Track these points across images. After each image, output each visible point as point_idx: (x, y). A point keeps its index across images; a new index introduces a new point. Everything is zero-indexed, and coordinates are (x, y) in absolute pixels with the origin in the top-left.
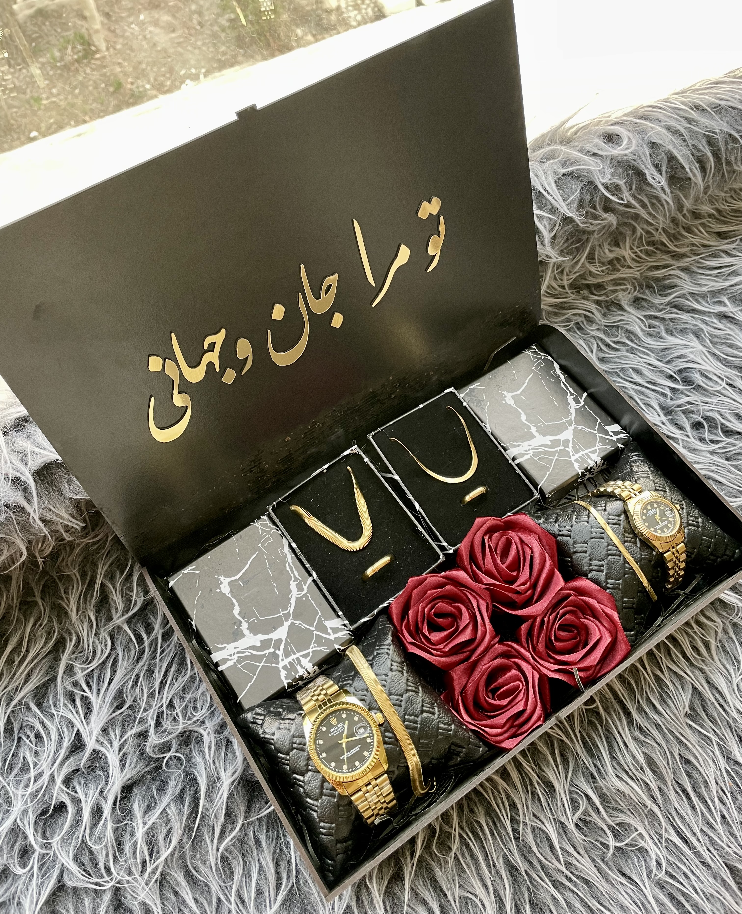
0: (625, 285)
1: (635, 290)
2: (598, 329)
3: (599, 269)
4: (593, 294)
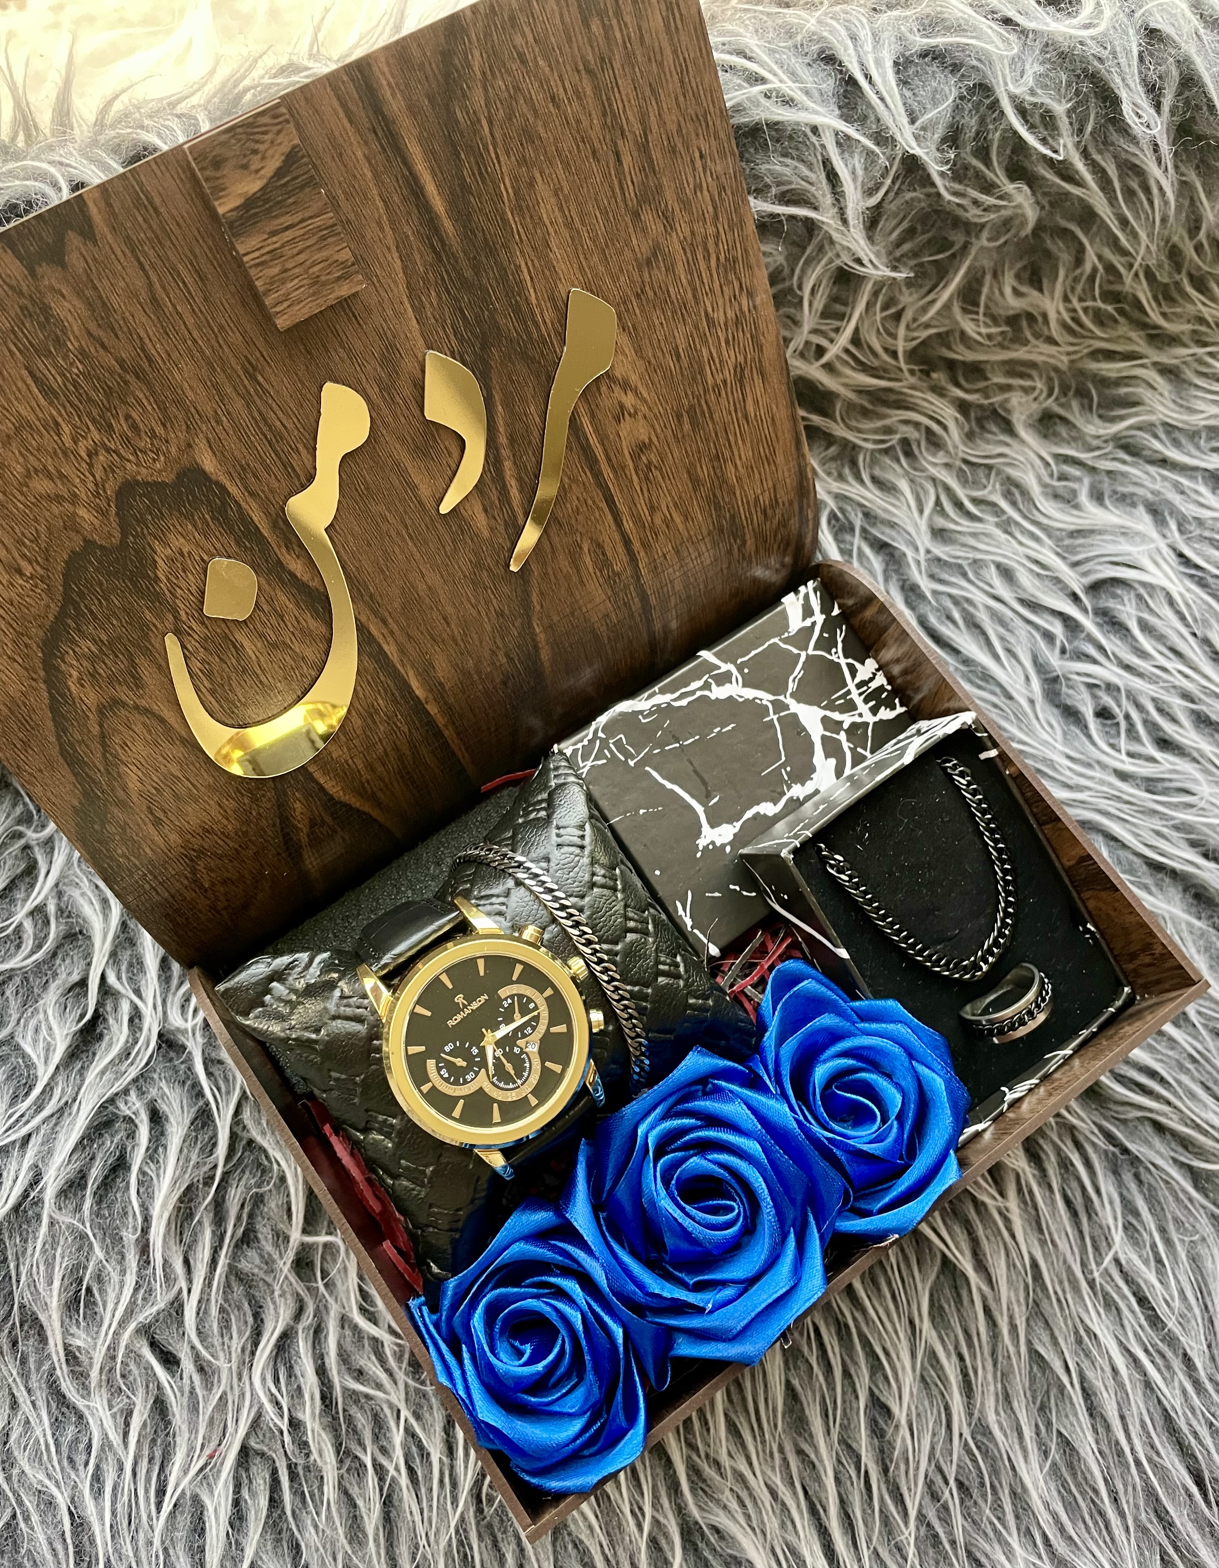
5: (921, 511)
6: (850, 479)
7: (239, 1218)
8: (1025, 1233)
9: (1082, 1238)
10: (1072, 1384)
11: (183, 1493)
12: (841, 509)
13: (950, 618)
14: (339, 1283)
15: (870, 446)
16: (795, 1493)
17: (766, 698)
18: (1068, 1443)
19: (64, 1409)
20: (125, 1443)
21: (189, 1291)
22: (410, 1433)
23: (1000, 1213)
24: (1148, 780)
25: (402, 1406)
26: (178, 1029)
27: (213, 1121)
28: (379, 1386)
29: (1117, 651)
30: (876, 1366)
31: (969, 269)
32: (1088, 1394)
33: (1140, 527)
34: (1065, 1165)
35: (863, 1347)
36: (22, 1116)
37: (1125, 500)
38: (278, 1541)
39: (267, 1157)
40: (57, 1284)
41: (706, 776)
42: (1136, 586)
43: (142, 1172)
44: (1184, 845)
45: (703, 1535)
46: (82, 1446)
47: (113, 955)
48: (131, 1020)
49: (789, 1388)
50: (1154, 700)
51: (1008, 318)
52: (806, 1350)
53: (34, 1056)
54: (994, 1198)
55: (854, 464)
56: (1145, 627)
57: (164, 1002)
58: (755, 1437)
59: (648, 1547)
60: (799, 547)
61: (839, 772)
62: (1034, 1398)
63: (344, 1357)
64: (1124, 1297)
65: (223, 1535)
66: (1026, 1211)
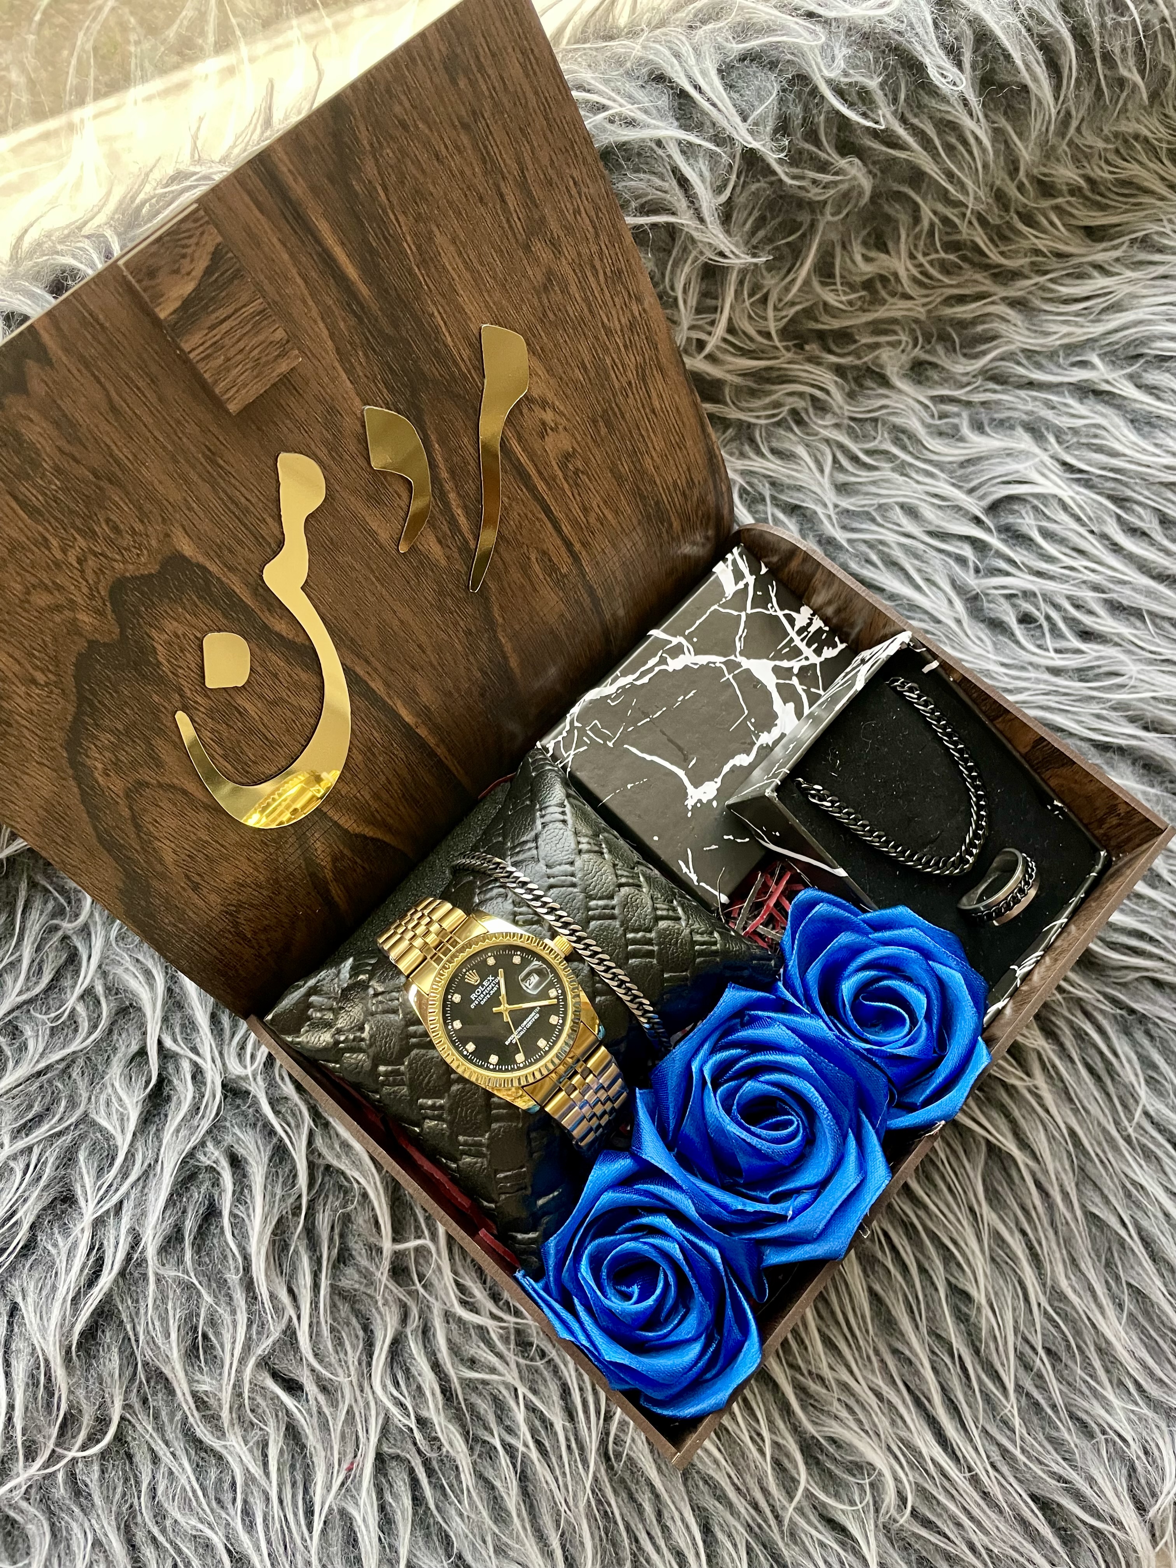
5: (822, 471)
6: (752, 455)
7: (331, 1239)
8: (1057, 1106)
9: (1110, 1099)
10: (1130, 1236)
11: (331, 1509)
12: (748, 483)
13: (868, 561)
14: (436, 1282)
15: (763, 422)
16: (898, 1390)
17: (718, 660)
18: (1139, 1292)
19: (203, 1454)
20: (267, 1474)
21: (299, 1318)
22: (531, 1409)
23: (1030, 1091)
24: (1079, 670)
25: (518, 1384)
26: (239, 1077)
27: (290, 1155)
28: (493, 1370)
29: (1025, 560)
30: (948, 1257)
31: (820, 245)
32: (1147, 1242)
33: (1022, 446)
34: (1080, 1036)
35: (932, 1242)
36: (110, 1186)
37: (1004, 425)
38: (428, 1536)
39: (346, 1178)
40: (174, 1336)
41: (679, 742)
42: (1030, 499)
43: (232, 1215)
44: (1124, 722)
45: (821, 1449)
46: (226, 1486)
47: (165, 1019)
48: (194, 1077)
49: (873, 1295)
50: (1069, 598)
51: (863, 283)
52: (879, 1255)
53: (110, 1128)
54: (1022, 1079)
55: (752, 441)
56: (1046, 534)
57: (221, 1054)
58: (850, 1346)
59: (773, 1469)
60: (719, 517)
61: (799, 714)
62: (1099, 1257)
63: (454, 1350)
64: (1160, 1146)
65: (375, 1540)
66: (1054, 1085)
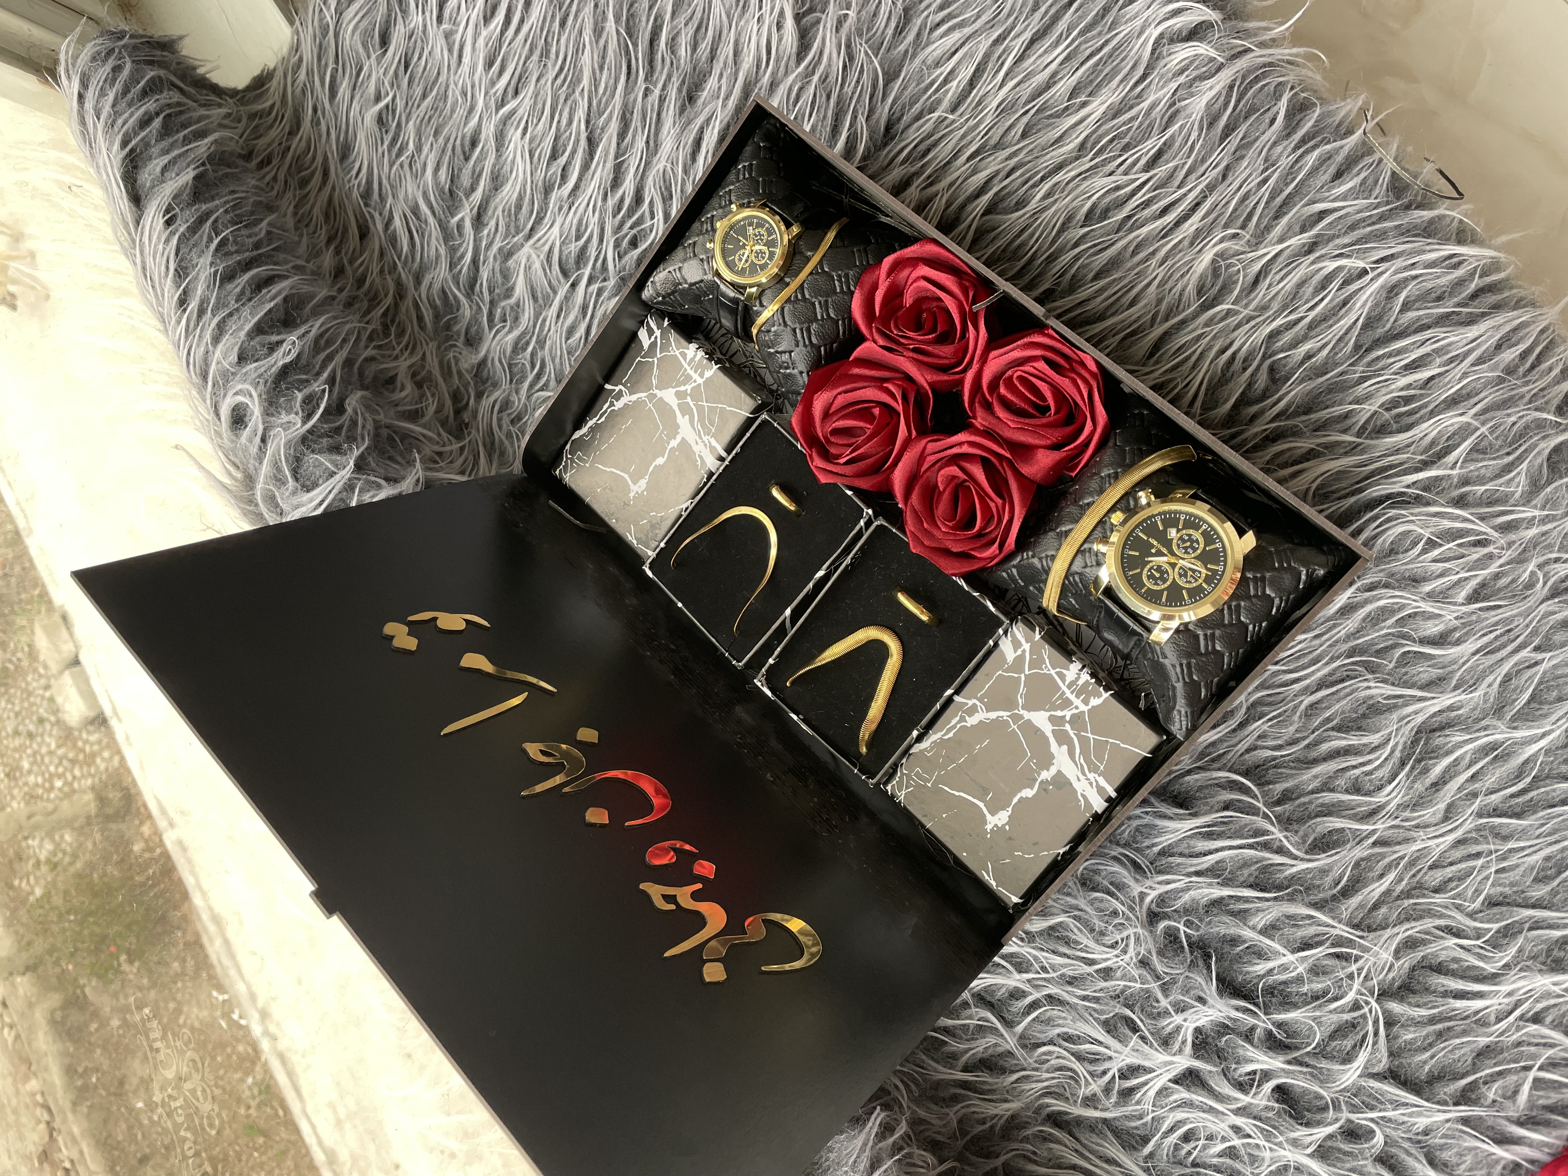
0: (449, 362)
1: (455, 346)
2: (517, 392)
3: (431, 401)
4: (467, 404)
